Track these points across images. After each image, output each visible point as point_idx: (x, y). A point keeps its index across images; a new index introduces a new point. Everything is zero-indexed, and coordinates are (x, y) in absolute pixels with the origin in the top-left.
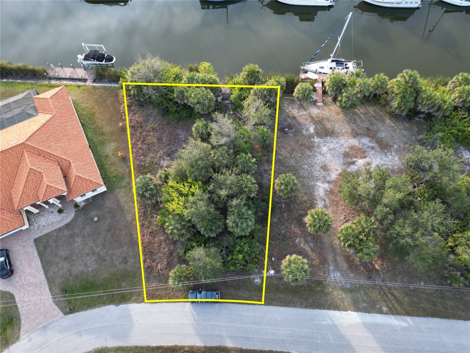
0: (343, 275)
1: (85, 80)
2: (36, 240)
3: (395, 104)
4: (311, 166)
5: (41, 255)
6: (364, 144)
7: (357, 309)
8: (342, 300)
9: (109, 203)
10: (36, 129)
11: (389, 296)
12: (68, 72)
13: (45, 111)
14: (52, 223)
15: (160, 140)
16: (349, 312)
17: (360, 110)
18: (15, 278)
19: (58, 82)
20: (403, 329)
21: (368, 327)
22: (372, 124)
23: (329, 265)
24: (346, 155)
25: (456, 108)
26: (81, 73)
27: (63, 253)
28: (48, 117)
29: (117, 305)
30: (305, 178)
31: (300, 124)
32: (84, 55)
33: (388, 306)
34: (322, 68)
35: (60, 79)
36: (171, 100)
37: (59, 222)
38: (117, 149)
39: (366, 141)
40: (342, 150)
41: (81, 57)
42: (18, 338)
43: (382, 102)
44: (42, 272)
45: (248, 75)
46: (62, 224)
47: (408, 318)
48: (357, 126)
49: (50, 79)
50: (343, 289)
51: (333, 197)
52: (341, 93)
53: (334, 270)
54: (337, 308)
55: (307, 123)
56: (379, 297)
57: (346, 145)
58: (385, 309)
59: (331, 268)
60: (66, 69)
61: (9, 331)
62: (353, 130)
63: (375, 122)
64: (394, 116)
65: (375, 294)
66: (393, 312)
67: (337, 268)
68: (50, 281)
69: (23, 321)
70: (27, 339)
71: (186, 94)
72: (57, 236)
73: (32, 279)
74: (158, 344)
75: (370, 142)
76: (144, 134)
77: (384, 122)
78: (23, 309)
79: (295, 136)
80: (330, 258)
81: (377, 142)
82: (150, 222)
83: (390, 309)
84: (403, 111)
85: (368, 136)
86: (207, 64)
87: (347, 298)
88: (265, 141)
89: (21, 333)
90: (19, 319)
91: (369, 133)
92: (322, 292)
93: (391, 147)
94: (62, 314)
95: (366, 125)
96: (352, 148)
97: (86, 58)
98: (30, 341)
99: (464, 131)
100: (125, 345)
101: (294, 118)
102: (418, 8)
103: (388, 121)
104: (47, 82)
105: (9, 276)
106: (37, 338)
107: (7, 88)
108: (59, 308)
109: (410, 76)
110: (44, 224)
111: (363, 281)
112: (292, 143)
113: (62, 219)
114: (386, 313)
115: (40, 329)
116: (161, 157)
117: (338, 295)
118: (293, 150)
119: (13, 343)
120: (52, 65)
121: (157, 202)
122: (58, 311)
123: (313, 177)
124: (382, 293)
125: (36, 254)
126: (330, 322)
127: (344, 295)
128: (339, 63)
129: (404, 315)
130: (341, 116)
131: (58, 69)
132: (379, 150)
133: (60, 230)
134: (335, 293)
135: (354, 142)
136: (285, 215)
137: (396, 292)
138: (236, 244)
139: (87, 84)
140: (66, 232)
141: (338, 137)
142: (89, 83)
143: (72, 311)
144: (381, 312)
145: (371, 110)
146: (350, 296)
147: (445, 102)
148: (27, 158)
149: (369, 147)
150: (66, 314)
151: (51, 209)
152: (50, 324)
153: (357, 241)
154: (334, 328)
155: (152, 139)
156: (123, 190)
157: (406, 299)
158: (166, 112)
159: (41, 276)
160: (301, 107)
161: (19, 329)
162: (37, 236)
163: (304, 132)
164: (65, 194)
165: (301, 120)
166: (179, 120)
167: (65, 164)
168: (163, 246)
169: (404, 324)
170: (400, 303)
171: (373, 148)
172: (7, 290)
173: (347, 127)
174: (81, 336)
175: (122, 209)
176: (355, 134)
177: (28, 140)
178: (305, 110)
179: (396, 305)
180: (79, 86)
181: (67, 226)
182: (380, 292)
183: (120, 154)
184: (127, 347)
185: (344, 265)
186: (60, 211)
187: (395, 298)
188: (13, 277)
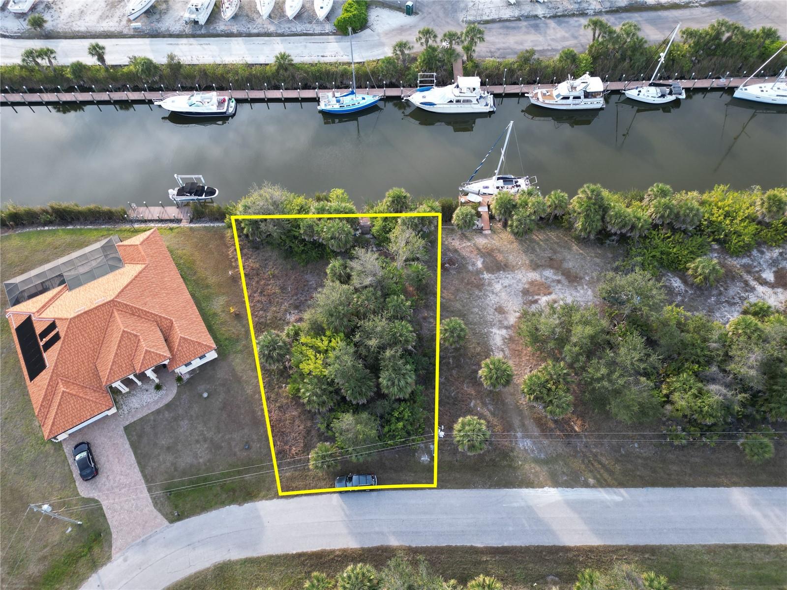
0: (534, 443)
1: (179, 221)
2: (126, 428)
3: (579, 225)
4: (483, 309)
5: (134, 446)
6: (547, 278)
7: (556, 484)
8: (536, 475)
9: (221, 374)
10: (126, 283)
11: (596, 464)
12: (155, 212)
13: (133, 261)
14: (148, 404)
15: (283, 289)
16: (546, 489)
17: (539, 236)
18: (101, 479)
19: (143, 226)
20: (617, 504)
21: (572, 505)
22: (555, 252)
23: (516, 431)
24: (525, 292)
25: (655, 226)
26: (172, 212)
27: (164, 442)
28: (139, 268)
29: (240, 504)
30: (475, 324)
31: (463, 258)
32: (177, 189)
33: (595, 478)
34: (487, 187)
35: (145, 221)
36: (295, 237)
37: (156, 402)
38: (228, 305)
39: (549, 273)
40: (520, 287)
41: (173, 192)
42: (109, 558)
43: (565, 224)
44: (137, 469)
45: (393, 202)
46: (161, 405)
47: (622, 491)
48: (537, 255)
49: (132, 222)
50: (537, 461)
51: (514, 346)
52: (511, 216)
53: (523, 438)
54: (530, 485)
55: (472, 256)
56: (583, 466)
57: (524, 280)
58: (591, 481)
59: (519, 435)
60: (152, 209)
61: (96, 550)
62: (532, 261)
63: (559, 249)
64: (582, 241)
65: (577, 464)
66: (602, 484)
67: (526, 436)
68: (148, 479)
69: (114, 536)
70: (122, 558)
71: (316, 229)
72: (154, 421)
73: (123, 480)
74: (300, 551)
75: (555, 274)
76: (262, 282)
77: (570, 249)
78: (113, 520)
79: (459, 272)
80: (516, 422)
81: (563, 274)
82: (278, 394)
83: (598, 480)
84: (590, 232)
85: (551, 267)
86: (339, 191)
87: (542, 472)
88: (420, 280)
89: (113, 551)
90: (109, 534)
91: (553, 264)
92: (510, 466)
93: (581, 278)
94: (166, 523)
95: (548, 254)
96: (532, 283)
97: (181, 193)
98: (125, 560)
99: (669, 254)
100: (255, 555)
101: (456, 251)
102: (601, 109)
103: (575, 248)
104: (128, 227)
105: (94, 477)
106: (135, 557)
107: (74, 237)
108: (163, 514)
109: (593, 191)
110: (137, 405)
111: (561, 448)
112: (456, 282)
113: (161, 398)
114: (594, 486)
115: (138, 544)
116: (286, 311)
117: (530, 469)
118: (458, 290)
119: (102, 566)
120: (134, 205)
121: (285, 367)
122: (161, 519)
123: (486, 322)
124: (586, 461)
125: (127, 446)
126: (523, 504)
127: (538, 469)
128: (506, 180)
129: (616, 487)
130: (515, 245)
131: (142, 209)
132: (566, 283)
133: (158, 412)
134: (527, 466)
135: (534, 276)
136: (454, 372)
137: (603, 460)
138: (393, 410)
139: (182, 225)
140: (167, 414)
141: (513, 271)
142: (185, 224)
143: (180, 518)
144: (586, 485)
145: (553, 235)
146: (545, 468)
147: (639, 219)
148: (118, 319)
149: (553, 281)
150: (172, 521)
151: (145, 387)
152: (151, 536)
153: (545, 391)
154: (529, 511)
155: (273, 288)
156: (239, 356)
157: (618, 467)
158: (289, 254)
159: (136, 474)
160: (464, 237)
161: (110, 546)
162: (128, 423)
163: (470, 268)
164: (166, 362)
165: (464, 253)
166: (307, 263)
167: (165, 324)
168: (297, 422)
169: (618, 498)
170: (611, 473)
171: (559, 282)
172: (91, 496)
173: (524, 258)
174: (194, 549)
175: (238, 380)
176: (535, 266)
177: (118, 296)
178: (469, 240)
179: (606, 475)
180: (171, 229)
181: (168, 406)
182: (583, 461)
183: (232, 310)
184: (258, 558)
185: (536, 432)
186: (158, 387)
187: (603, 466)
188: (97, 478)
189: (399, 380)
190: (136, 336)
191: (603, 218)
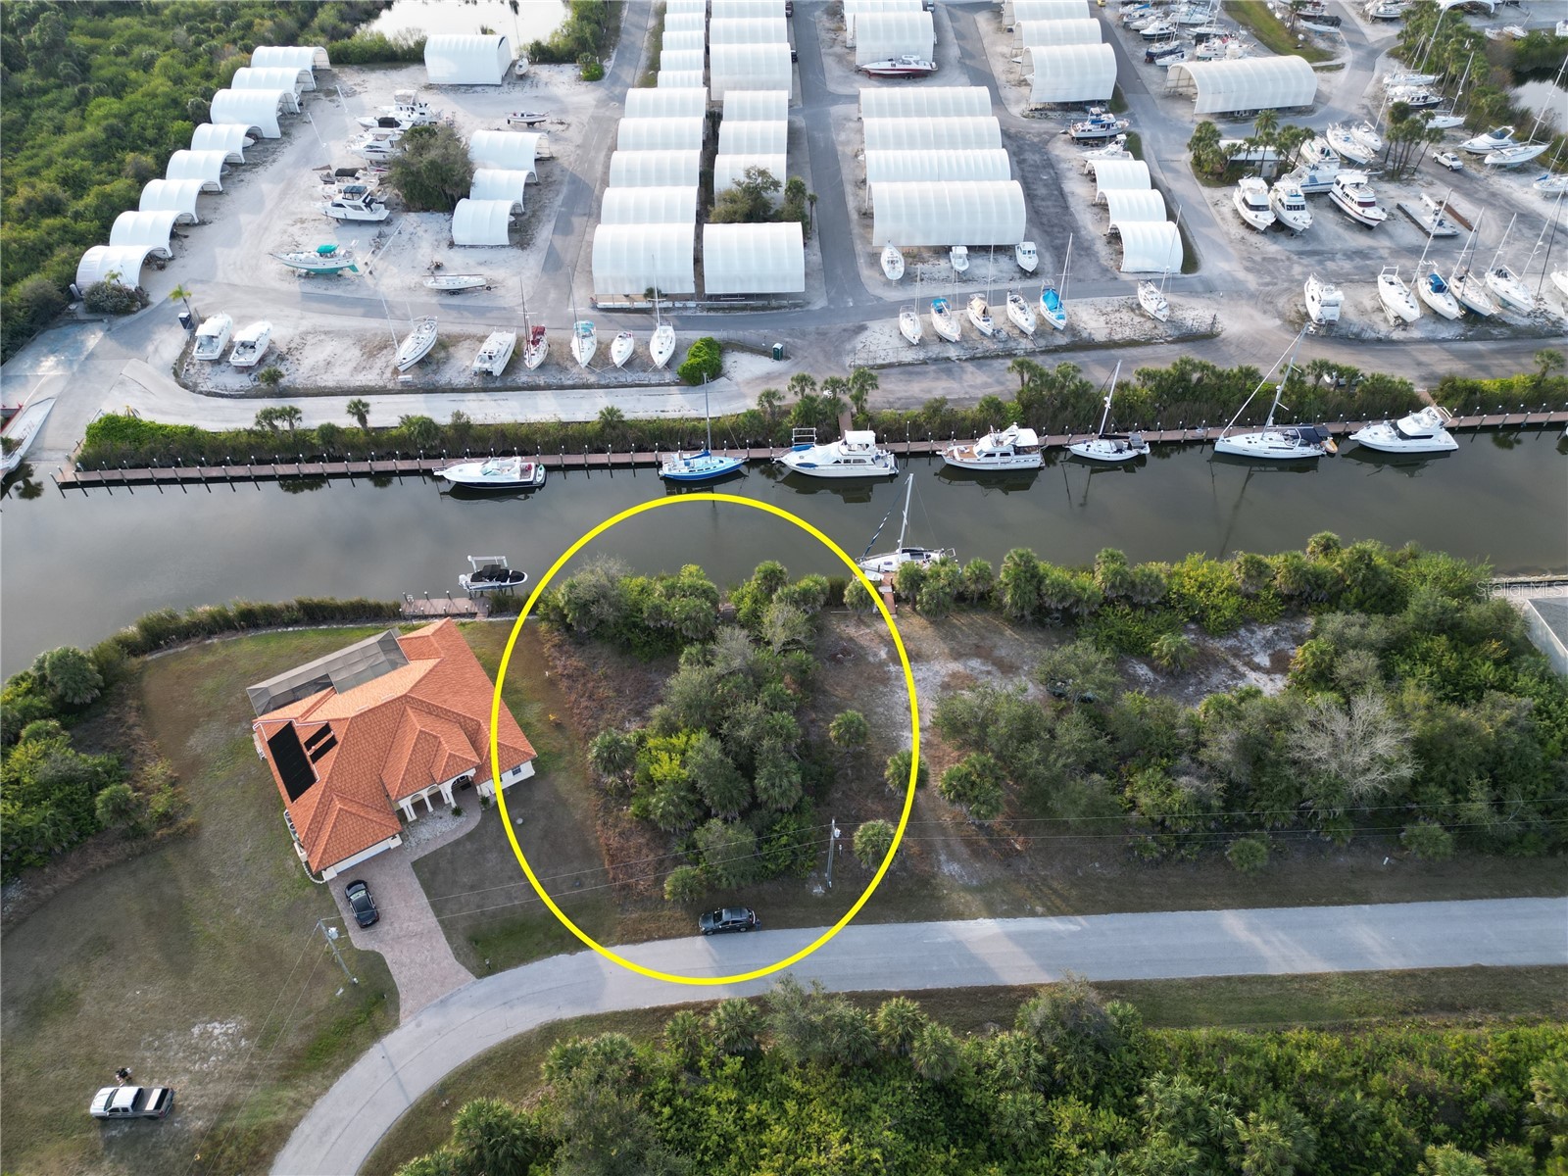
0: (963, 867)
1: (474, 615)
2: (414, 864)
3: (1007, 599)
4: (890, 708)
5: (428, 888)
6: (973, 669)
7: (993, 913)
8: (967, 905)
9: (540, 795)
10: (418, 678)
11: (1045, 890)
12: (440, 605)
13: (421, 656)
14: (443, 834)
15: (619, 691)
16: (980, 920)
17: (960, 621)
18: (383, 928)
19: (423, 622)
20: (1073, 934)
21: (1014, 937)
22: (982, 638)
23: (938, 855)
24: (945, 686)
25: (1108, 601)
26: (463, 604)
27: (465, 879)
28: (430, 663)
29: (571, 953)
30: (880, 726)
31: (862, 647)
32: (470, 575)
33: (1044, 905)
34: (890, 563)
35: (426, 617)
36: (635, 625)
37: (454, 831)
38: (545, 712)
39: (975, 663)
40: (938, 681)
41: (465, 579)
42: (396, 1024)
43: (994, 603)
44: (431, 913)
45: (765, 577)
46: (460, 835)
47: (1080, 919)
48: (959, 642)
49: (405, 619)
50: (967, 889)
51: (932, 752)
52: (919, 590)
53: (948, 861)
54: (959, 916)
55: (873, 645)
56: (1028, 893)
57: (943, 672)
58: (1039, 909)
59: (943, 858)
60: (435, 601)
61: (378, 1014)
62: (952, 649)
63: (987, 634)
64: (1018, 622)
65: (1020, 891)
66: (1053, 911)
67: (953, 857)
68: (448, 928)
69: (402, 996)
70: (413, 1023)
71: (665, 609)
72: (453, 853)
73: (413, 926)
74: (655, 1005)
75: (983, 664)
76: (591, 685)
77: (1002, 634)
78: (400, 976)
79: (856, 665)
80: (938, 840)
81: (994, 664)
82: (617, 817)
83: (1049, 909)
84: (1022, 608)
85: (978, 656)
86: (693, 568)
87: (975, 902)
88: (805, 672)
89: (401, 1015)
90: (394, 992)
91: (979, 652)
92: (932, 896)
93: (1018, 668)
94: (474, 978)
95: (974, 640)
96: (954, 675)
97: (476, 578)
98: (418, 1025)
99: (1128, 634)
100: (594, 1012)
101: (851, 639)
103: (1008, 632)
104: (403, 624)
105: (374, 922)
106: (430, 1021)
107: (330, 638)
108: (468, 968)
109: (1021, 556)
110: (427, 836)
111: (998, 872)
112: (852, 677)
113: (460, 826)
114: (1043, 915)
115: (435, 1006)
116: (624, 717)
117: (960, 898)
118: (855, 687)
119: (387, 1033)
120: (410, 597)
121: (626, 786)
122: (464, 974)
123: (894, 724)
124: (1032, 886)
125: (417, 885)
126: (950, 939)
127: (969, 897)
128: (914, 553)
129: (1073, 914)
130: (930, 631)
131: (420, 602)
132: (999, 675)
133: (457, 843)
134: (955, 896)
135: (956, 666)
136: (854, 786)
137: (1055, 885)
138: (774, 822)
139: (477, 619)
140: (468, 846)
141: (928, 661)
142: (481, 619)
143: (490, 970)
144: (1033, 914)
145: (978, 618)
146: (979, 897)
147: (1084, 589)
148: (414, 719)
149: (981, 672)
150: (480, 976)
151: (437, 813)
152: (452, 995)
154: (958, 946)
155: (605, 691)
156: (563, 774)
157: (1074, 892)
158: (626, 648)
159: (430, 920)
160: (860, 622)
161: (397, 1009)
162: (416, 858)
163: (871, 659)
164: (471, 773)
165: (864, 642)
166: (651, 659)
167: (471, 725)
168: (644, 851)
169: (1073, 928)
170: (1065, 899)
171: (989, 673)
172: (370, 948)
173: (942, 645)
174: (511, 1007)
175: (563, 803)
176: (957, 655)
177: (411, 691)
178: (868, 626)
179: (1058, 902)
180: (463, 624)
181: (470, 836)
182: (1028, 887)
183: (552, 717)
184: (599, 1015)
185: (964, 851)
186: (457, 812)
187: (1055, 891)
188: (378, 925)
189: (781, 780)
190: (435, 737)
191: (1038, 589)
